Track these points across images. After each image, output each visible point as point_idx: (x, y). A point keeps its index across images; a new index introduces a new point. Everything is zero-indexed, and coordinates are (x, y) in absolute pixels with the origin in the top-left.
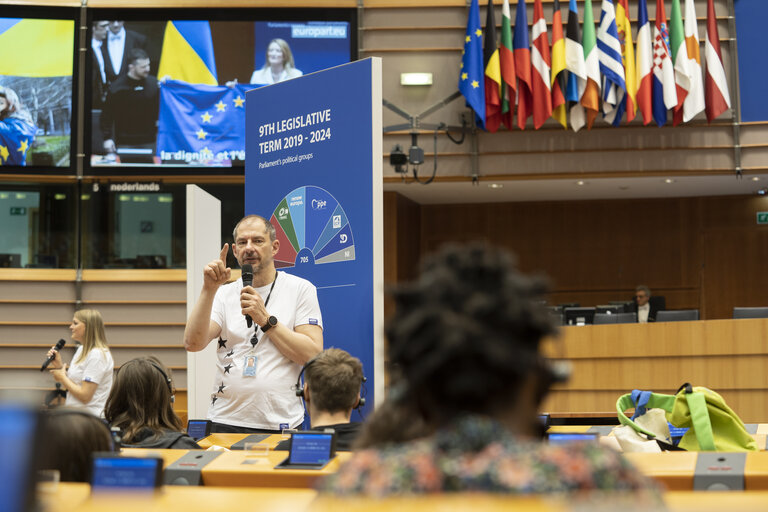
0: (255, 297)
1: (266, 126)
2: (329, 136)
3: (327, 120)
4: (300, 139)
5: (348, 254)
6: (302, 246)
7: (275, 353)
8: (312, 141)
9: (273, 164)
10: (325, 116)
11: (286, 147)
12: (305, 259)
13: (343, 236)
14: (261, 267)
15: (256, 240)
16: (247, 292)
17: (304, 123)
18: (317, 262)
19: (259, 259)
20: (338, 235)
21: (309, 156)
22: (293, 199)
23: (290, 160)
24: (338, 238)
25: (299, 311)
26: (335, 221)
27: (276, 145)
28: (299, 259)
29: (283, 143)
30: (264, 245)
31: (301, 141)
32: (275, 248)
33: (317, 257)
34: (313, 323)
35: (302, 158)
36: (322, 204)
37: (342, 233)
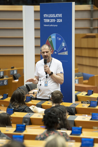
0: (48, 67)
1: (46, 15)
2: (61, 21)
3: (61, 17)
4: (54, 20)
5: (66, 53)
6: (55, 49)
7: (51, 80)
8: (57, 22)
9: (47, 25)
10: (60, 15)
11: (51, 22)
12: (56, 53)
13: (65, 48)
14: (48, 58)
15: (47, 52)
16: (46, 66)
17: (55, 16)
18: (59, 54)
19: (48, 57)
20: (64, 48)
21: (57, 26)
22: (53, 36)
23: (52, 25)
24: (64, 49)
25: (58, 70)
26: (63, 44)
27: (48, 21)
28: (54, 53)
29: (50, 20)
30: (49, 53)
31: (55, 21)
32: (51, 52)
33: (59, 53)
34: (61, 73)
35: (55, 26)
36: (60, 39)
37: (65, 47)
